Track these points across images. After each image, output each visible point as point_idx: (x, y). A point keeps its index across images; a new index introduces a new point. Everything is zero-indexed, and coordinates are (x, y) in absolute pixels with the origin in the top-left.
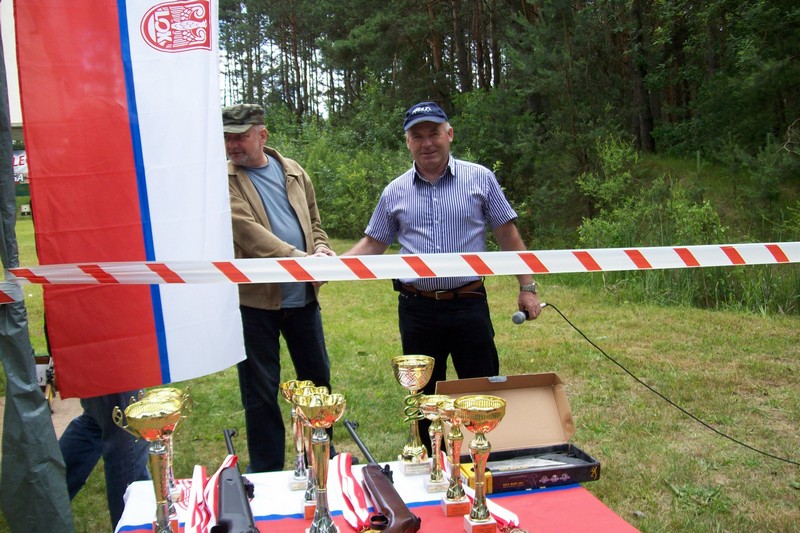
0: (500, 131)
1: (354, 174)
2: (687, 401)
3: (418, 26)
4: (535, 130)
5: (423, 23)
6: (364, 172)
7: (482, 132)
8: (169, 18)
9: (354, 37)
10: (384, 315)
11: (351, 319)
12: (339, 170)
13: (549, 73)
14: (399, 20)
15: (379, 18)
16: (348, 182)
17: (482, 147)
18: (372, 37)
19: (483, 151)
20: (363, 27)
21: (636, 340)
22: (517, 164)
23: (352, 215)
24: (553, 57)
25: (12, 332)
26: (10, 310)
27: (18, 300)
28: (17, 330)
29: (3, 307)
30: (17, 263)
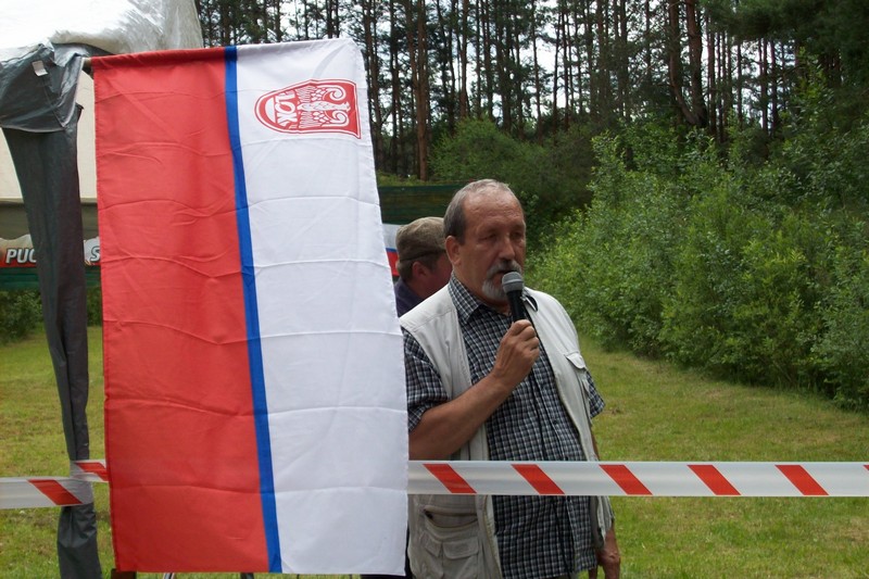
1: (777, 260)
6: (796, 256)
10: (774, 541)
11: (711, 545)
12: (746, 250)
16: (763, 273)
23: (769, 341)
25: (79, 542)
26: (74, 514)
27: (85, 501)
28: (84, 541)
29: (67, 511)
30: (86, 454)
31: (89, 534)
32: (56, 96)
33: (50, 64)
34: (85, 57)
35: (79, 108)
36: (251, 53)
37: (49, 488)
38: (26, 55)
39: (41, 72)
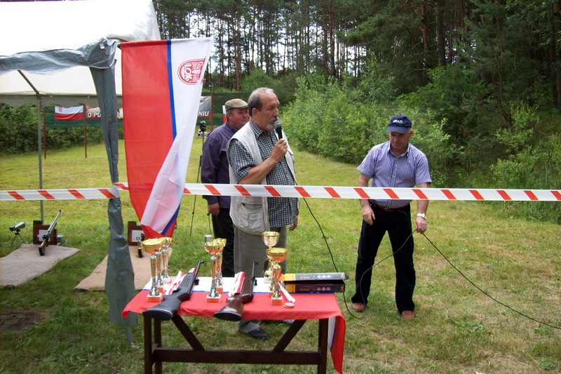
0: (455, 96)
1: (358, 121)
2: (503, 279)
3: (403, 23)
4: (475, 97)
5: (406, 21)
6: (364, 120)
7: (442, 96)
8: (191, 68)
9: (360, 30)
12: (347, 117)
13: (484, 60)
14: (391, 19)
15: (377, 17)
16: (353, 126)
17: (442, 106)
18: (371, 30)
19: (442, 109)
20: (366, 23)
21: (498, 241)
22: (465, 119)
23: (354, 149)
24: (488, 48)
25: (115, 211)
26: (113, 201)
27: (117, 197)
28: (116, 211)
29: (111, 200)
30: (118, 180)
31: (119, 208)
32: (108, 56)
33: (106, 45)
34: (118, 43)
35: (116, 60)
36: (176, 42)
37: (105, 192)
38: (97, 41)
39: (103, 47)
